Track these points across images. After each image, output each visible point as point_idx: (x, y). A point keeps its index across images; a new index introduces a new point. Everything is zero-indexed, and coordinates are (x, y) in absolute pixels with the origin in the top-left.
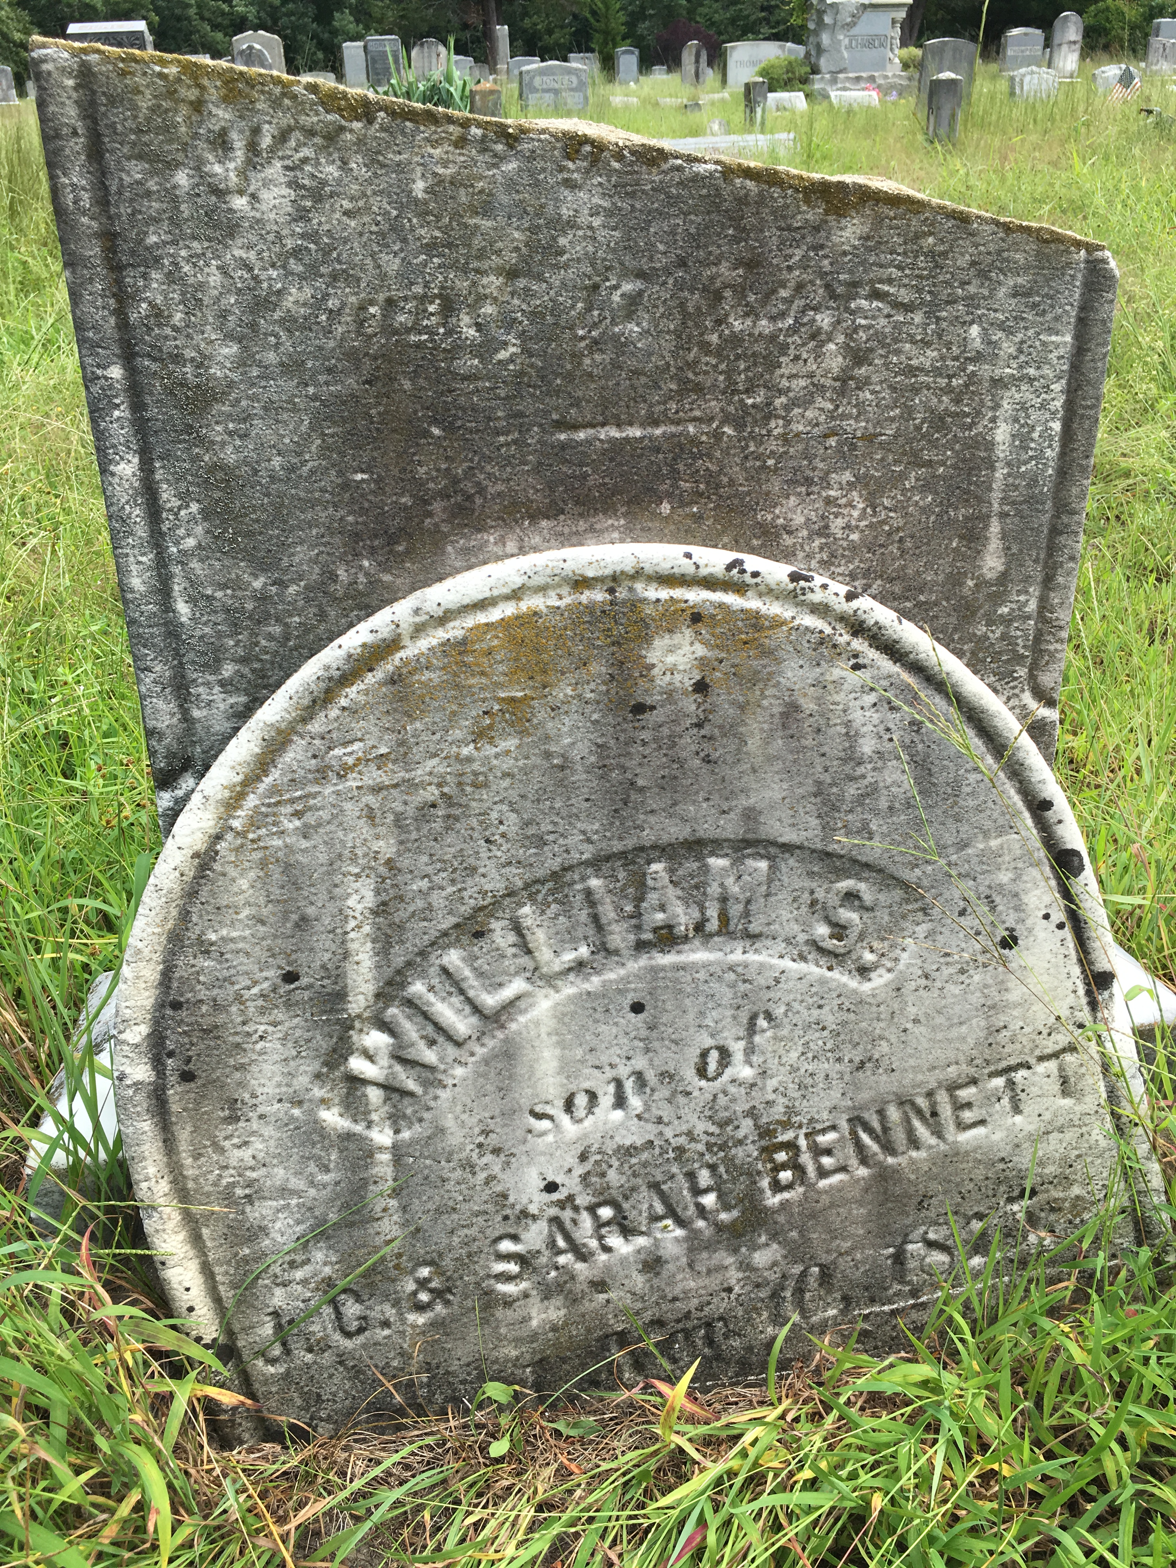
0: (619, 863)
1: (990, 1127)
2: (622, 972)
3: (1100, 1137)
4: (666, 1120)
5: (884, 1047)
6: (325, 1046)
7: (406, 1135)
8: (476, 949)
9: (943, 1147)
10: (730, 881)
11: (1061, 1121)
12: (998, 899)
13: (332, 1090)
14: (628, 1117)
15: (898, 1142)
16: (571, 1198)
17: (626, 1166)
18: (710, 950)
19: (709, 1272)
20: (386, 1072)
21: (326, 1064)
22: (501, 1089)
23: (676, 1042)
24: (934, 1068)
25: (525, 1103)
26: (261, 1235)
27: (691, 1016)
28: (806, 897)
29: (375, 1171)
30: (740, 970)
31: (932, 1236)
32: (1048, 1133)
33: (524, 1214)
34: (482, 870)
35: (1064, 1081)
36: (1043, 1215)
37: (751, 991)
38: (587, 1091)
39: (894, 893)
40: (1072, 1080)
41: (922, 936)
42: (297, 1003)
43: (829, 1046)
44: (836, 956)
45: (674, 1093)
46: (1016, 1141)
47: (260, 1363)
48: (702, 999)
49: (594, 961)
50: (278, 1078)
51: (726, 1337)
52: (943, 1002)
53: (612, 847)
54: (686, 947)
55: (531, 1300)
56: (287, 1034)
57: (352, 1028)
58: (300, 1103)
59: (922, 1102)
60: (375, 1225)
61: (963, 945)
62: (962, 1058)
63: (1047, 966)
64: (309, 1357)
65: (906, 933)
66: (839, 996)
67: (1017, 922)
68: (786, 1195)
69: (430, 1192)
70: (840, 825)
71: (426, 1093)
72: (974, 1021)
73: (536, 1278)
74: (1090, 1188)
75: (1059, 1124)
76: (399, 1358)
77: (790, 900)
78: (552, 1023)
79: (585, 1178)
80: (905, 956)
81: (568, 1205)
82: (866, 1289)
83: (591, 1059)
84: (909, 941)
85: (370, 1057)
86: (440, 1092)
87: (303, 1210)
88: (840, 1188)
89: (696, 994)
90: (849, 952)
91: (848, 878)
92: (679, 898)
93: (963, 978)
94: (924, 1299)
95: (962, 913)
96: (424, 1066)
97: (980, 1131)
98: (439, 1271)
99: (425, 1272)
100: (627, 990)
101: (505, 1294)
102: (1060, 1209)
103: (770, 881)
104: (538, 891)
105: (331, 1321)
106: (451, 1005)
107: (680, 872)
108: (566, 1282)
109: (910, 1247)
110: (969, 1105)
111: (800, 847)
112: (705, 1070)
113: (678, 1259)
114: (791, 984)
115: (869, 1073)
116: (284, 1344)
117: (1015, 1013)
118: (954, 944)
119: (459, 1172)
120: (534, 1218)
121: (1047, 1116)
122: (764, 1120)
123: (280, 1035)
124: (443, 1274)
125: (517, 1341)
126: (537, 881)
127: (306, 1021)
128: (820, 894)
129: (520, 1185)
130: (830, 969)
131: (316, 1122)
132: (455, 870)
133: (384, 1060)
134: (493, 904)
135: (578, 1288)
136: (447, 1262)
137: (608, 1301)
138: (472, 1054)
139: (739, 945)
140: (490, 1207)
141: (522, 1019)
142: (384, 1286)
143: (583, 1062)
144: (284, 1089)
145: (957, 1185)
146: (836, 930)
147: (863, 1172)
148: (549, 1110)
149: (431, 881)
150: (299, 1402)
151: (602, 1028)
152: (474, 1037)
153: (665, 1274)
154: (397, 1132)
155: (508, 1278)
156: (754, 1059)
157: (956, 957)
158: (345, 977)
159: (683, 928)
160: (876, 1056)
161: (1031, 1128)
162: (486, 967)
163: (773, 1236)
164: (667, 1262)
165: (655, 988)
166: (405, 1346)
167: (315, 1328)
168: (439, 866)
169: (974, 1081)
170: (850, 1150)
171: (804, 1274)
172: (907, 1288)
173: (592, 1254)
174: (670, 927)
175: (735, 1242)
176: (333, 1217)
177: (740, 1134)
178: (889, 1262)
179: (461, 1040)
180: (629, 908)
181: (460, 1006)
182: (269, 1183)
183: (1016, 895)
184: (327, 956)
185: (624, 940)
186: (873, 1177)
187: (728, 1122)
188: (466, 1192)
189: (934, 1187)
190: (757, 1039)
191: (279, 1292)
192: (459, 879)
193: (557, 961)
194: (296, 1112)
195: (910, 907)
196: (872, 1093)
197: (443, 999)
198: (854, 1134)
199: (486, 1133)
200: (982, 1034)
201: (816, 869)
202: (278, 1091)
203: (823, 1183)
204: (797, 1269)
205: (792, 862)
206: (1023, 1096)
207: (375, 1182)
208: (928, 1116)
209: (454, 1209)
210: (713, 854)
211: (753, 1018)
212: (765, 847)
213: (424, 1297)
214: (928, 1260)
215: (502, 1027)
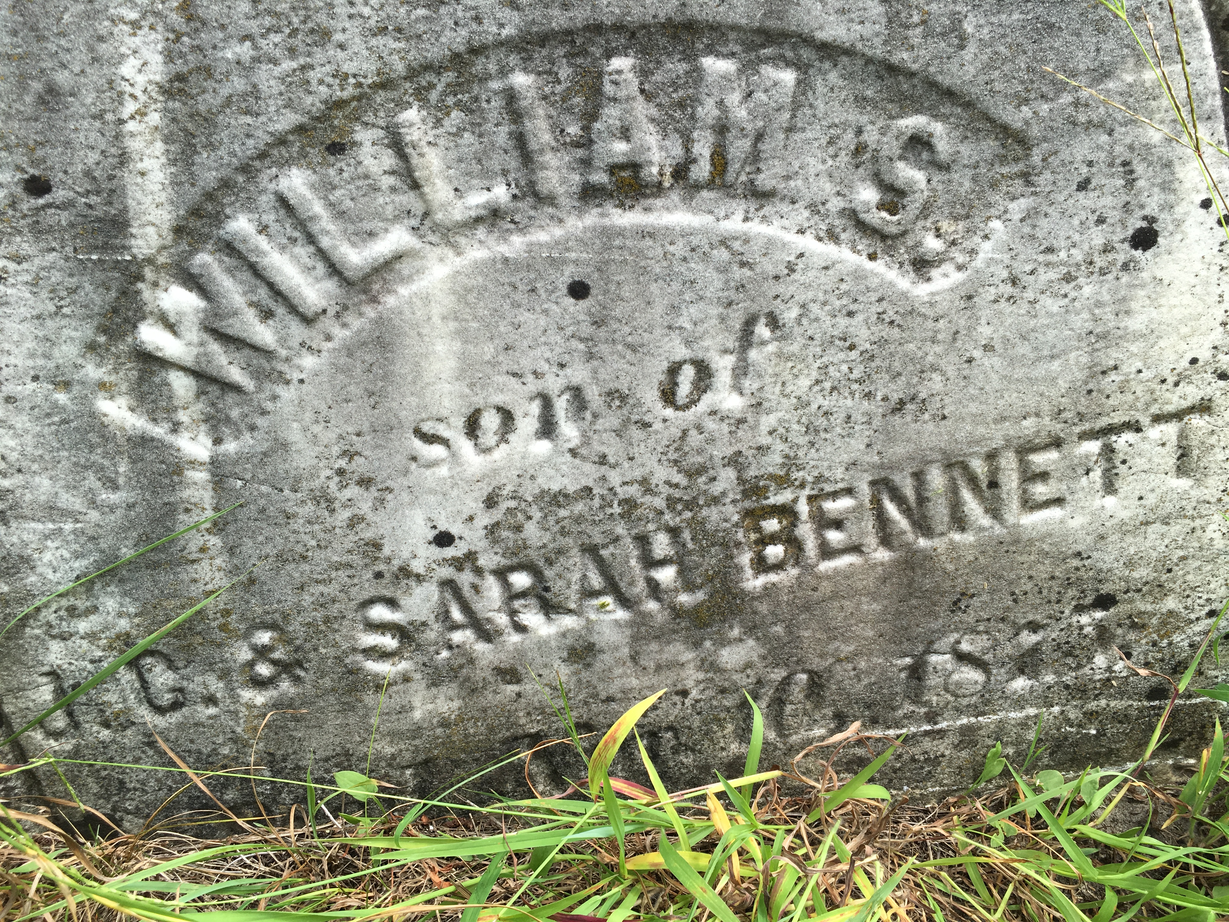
0: (561, 51)
1: (1068, 508)
2: (558, 232)
3: (1218, 535)
4: (612, 460)
5: (936, 382)
6: (98, 300)
7: (230, 447)
8: (332, 172)
9: (998, 530)
10: (734, 98)
11: (1169, 507)
12: (1139, 168)
13: (116, 370)
14: (557, 451)
15: (937, 518)
16: (471, 556)
17: (551, 520)
18: (695, 211)
19: (659, 668)
20: (195, 351)
21: (103, 330)
22: (371, 394)
23: (633, 348)
24: (1004, 419)
25: (408, 417)
26: (24, 567)
27: (659, 309)
28: (849, 139)
29: (186, 494)
30: (737, 245)
31: (965, 647)
32: (1147, 523)
33: (405, 572)
34: (338, 37)
35: (1184, 453)
36: (1119, 631)
37: (751, 280)
38: (499, 409)
39: (984, 145)
40: (1196, 452)
41: (1017, 217)
42: (50, 230)
43: (856, 374)
44: (884, 237)
45: (626, 422)
46: (1102, 530)
47: (38, 736)
48: (676, 286)
49: (516, 210)
50: (30, 344)
51: (675, 751)
52: (1033, 323)
53: (550, 19)
54: (659, 202)
55: (413, 686)
56: (38, 278)
57: (140, 278)
58: (67, 385)
59: (979, 466)
60: (189, 568)
61: (1076, 237)
62: (1046, 407)
63: (1194, 281)
64: (105, 734)
65: (993, 212)
66: (880, 300)
67: (1162, 208)
68: (773, 577)
69: (268, 531)
70: (916, 19)
71: (259, 389)
72: (1073, 355)
73: (421, 658)
74: (1189, 601)
75: (1164, 513)
76: (230, 745)
77: (824, 141)
78: (450, 302)
79: (492, 530)
80: (987, 246)
81: (468, 565)
82: (868, 707)
83: (507, 362)
84: (996, 224)
85: (172, 327)
86: (280, 390)
87: (83, 540)
88: (848, 574)
89: (668, 277)
90: (904, 233)
91: (918, 112)
92: (653, 120)
93: (1067, 288)
94: (943, 725)
95: (1083, 186)
96: (254, 348)
97: (1054, 513)
98: (285, 638)
99: (264, 637)
100: (564, 262)
101: (376, 675)
102: (1144, 626)
103: (796, 106)
104: (431, 86)
105: (133, 690)
106: (295, 258)
107: (658, 77)
108: (461, 667)
109: (934, 658)
110: (1044, 476)
111: (849, 52)
112: (674, 394)
113: (617, 648)
114: (811, 274)
115: (909, 418)
116: (70, 714)
117: (1134, 348)
118: (1062, 234)
119: (309, 509)
120: (419, 578)
121: (1151, 500)
122: (752, 472)
123: (28, 278)
124: (289, 642)
125: (394, 735)
126: (427, 67)
127: (67, 259)
128: (871, 136)
129: (399, 532)
130: (872, 257)
131: (93, 415)
132: (294, 33)
133: (193, 334)
134: (359, 98)
135: (479, 675)
136: (295, 627)
137: (519, 695)
138: (329, 338)
139: (739, 208)
140: (356, 559)
141: (404, 291)
142: (204, 652)
143: (494, 364)
144: (40, 362)
145: (1011, 583)
146: (889, 197)
147: (882, 555)
148: (442, 430)
149: (255, 47)
150: (95, 788)
151: (524, 316)
152: (331, 312)
153: (598, 666)
154: (218, 441)
155: (384, 655)
156: (746, 383)
157: (1063, 255)
158: (124, 195)
159: (655, 170)
160: (923, 395)
161: (1125, 514)
162: (349, 203)
163: (751, 630)
164: (601, 651)
165: (607, 263)
166: (239, 730)
167: (111, 697)
168: (268, 21)
169: (1057, 443)
170: (869, 524)
171: (787, 681)
172: (923, 710)
173: (499, 633)
174: (635, 167)
175: (698, 633)
176: (127, 552)
177: (717, 489)
178: (903, 675)
179: (310, 314)
180: (574, 130)
181: (310, 263)
182: (28, 497)
183: (1168, 165)
184: (93, 157)
185: (563, 181)
186: (895, 563)
187: (701, 470)
188: (322, 535)
189: (979, 583)
190: (753, 354)
191: (55, 646)
192: (302, 48)
193: (459, 203)
194: (62, 397)
195: (1005, 170)
196: (911, 447)
197: (283, 248)
198: (876, 502)
199: (350, 455)
200: (1080, 376)
201: (869, 93)
202: (30, 363)
203: (826, 566)
204: (778, 675)
205: (833, 77)
206: (1122, 469)
207: (187, 510)
208: (984, 486)
209: (304, 558)
210: (710, 50)
211: (750, 323)
212: (794, 47)
213: (264, 670)
214: (955, 677)
215: (374, 300)
